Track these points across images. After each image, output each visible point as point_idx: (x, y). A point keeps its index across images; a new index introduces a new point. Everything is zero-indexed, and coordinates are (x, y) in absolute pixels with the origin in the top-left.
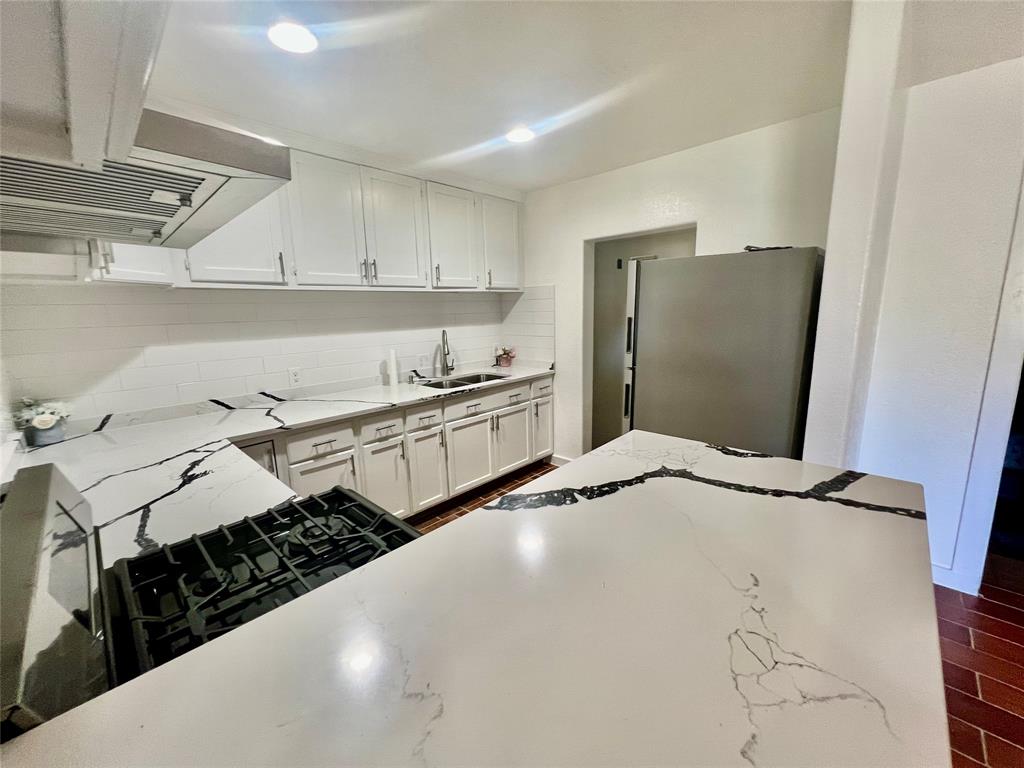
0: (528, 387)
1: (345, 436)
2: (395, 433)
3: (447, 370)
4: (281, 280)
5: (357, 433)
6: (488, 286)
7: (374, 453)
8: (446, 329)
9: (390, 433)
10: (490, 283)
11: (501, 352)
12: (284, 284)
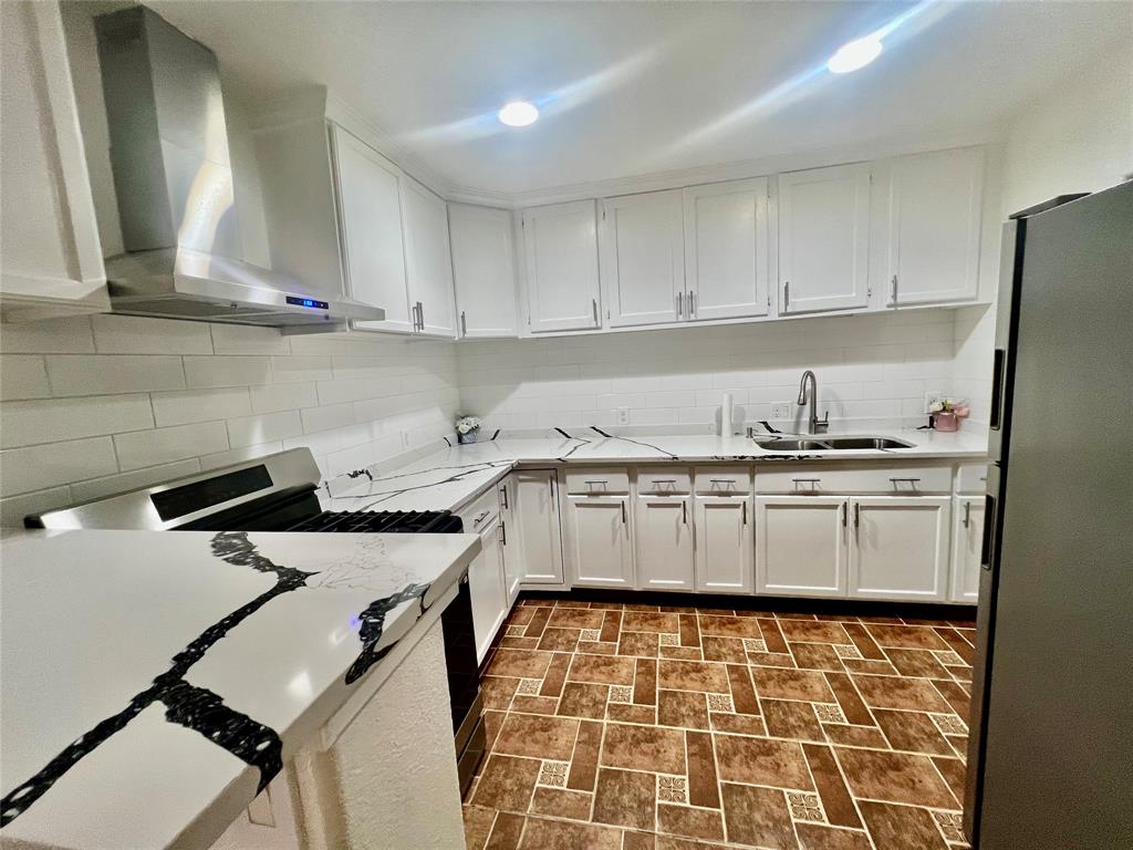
0: (948, 470)
1: (619, 481)
2: (677, 490)
3: (816, 426)
4: (594, 325)
5: (633, 479)
6: (891, 301)
7: (649, 505)
8: (814, 370)
9: (671, 489)
10: (895, 297)
11: (937, 407)
12: (597, 328)
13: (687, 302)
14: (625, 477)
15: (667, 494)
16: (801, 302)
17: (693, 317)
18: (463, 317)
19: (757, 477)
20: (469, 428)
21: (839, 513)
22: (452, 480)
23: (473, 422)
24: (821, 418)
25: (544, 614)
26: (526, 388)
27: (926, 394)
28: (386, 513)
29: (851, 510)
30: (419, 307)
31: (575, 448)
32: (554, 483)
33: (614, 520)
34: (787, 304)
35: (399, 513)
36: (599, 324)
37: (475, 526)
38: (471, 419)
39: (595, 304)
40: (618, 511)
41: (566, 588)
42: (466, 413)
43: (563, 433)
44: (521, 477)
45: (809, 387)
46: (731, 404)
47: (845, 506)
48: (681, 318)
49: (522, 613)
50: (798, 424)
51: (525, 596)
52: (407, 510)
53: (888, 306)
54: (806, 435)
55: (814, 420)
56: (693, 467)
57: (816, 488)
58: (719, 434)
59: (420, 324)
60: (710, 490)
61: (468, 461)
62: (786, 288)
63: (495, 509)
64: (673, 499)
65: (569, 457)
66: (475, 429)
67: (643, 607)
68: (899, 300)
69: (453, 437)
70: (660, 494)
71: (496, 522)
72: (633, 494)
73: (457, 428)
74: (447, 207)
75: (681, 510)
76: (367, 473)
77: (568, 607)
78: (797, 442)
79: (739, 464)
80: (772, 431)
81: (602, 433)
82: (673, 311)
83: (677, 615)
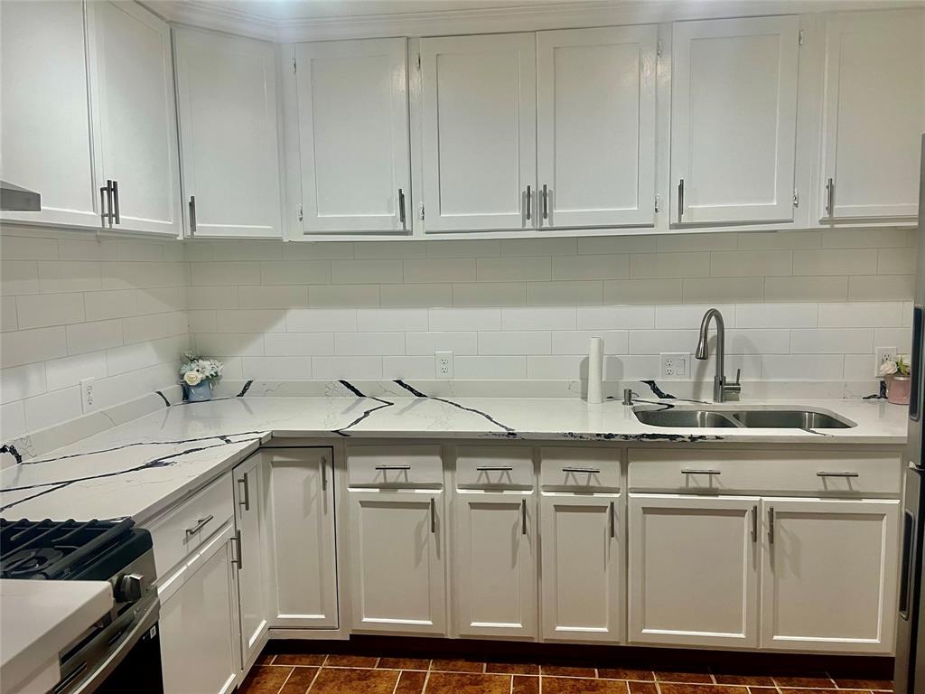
2: (514, 482)
5: (449, 465)
9: (505, 481)
12: (405, 233)
13: (538, 202)
14: (438, 460)
15: (499, 488)
16: (701, 209)
17: (546, 223)
18: (192, 205)
19: (632, 466)
20: (200, 376)
21: (747, 520)
22: (155, 464)
23: (208, 367)
24: (730, 379)
25: (303, 677)
26: (297, 318)
27: (877, 348)
28: (24, 523)
29: (764, 517)
30: (112, 188)
31: (367, 413)
32: (329, 471)
33: (420, 526)
34: (681, 211)
35: (47, 523)
36: (408, 228)
37: (186, 540)
38: (206, 364)
39: (402, 197)
40: (425, 514)
41: (342, 635)
42: (199, 354)
43: (352, 389)
44: (276, 459)
45: (713, 332)
46: (601, 354)
47: (755, 510)
48: (529, 224)
49: (270, 676)
50: (698, 386)
51: (276, 648)
52: (60, 518)
53: (822, 222)
54: (709, 402)
55: (720, 381)
56: (536, 449)
57: (715, 485)
58: (585, 398)
59: (114, 215)
60: (562, 483)
61: (197, 430)
62: (681, 188)
63: (224, 511)
64: (508, 496)
65: (353, 428)
66: (211, 380)
67: (460, 663)
68: (835, 215)
69: (173, 391)
70: (489, 488)
71: (229, 531)
72: (448, 487)
73: (182, 376)
74: (171, 30)
75: (517, 514)
76: (13, 451)
77: (344, 665)
78: (695, 413)
79: (605, 446)
80: (661, 395)
81: (412, 390)
82: (518, 213)
83: (510, 677)
